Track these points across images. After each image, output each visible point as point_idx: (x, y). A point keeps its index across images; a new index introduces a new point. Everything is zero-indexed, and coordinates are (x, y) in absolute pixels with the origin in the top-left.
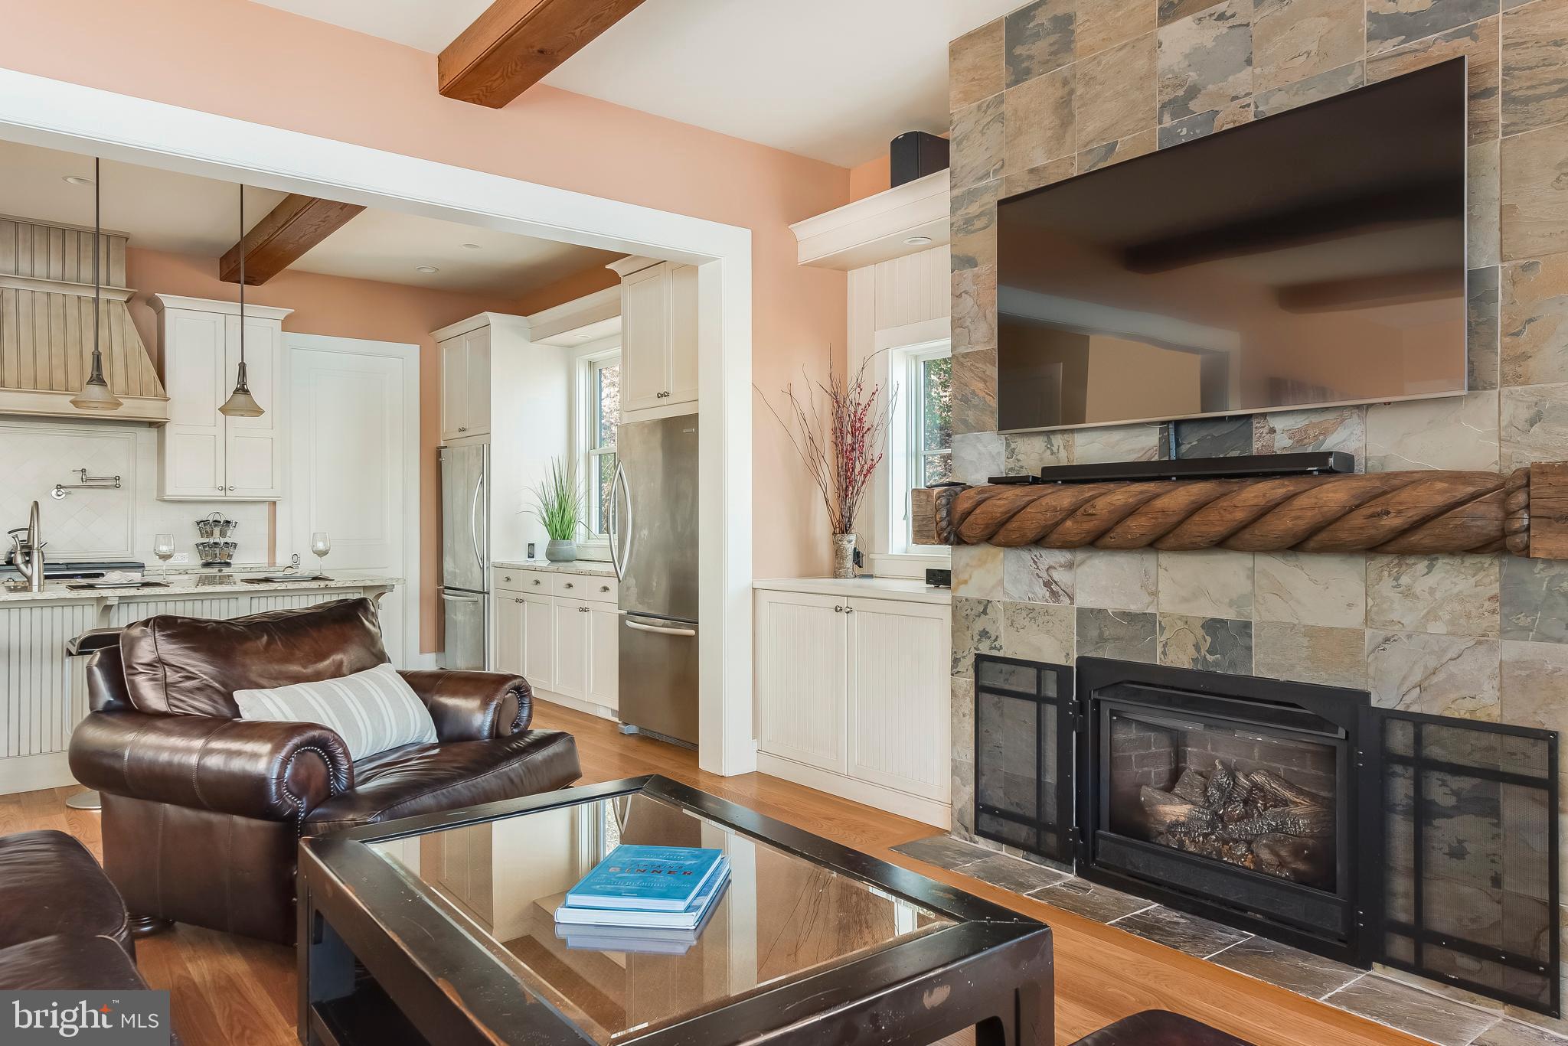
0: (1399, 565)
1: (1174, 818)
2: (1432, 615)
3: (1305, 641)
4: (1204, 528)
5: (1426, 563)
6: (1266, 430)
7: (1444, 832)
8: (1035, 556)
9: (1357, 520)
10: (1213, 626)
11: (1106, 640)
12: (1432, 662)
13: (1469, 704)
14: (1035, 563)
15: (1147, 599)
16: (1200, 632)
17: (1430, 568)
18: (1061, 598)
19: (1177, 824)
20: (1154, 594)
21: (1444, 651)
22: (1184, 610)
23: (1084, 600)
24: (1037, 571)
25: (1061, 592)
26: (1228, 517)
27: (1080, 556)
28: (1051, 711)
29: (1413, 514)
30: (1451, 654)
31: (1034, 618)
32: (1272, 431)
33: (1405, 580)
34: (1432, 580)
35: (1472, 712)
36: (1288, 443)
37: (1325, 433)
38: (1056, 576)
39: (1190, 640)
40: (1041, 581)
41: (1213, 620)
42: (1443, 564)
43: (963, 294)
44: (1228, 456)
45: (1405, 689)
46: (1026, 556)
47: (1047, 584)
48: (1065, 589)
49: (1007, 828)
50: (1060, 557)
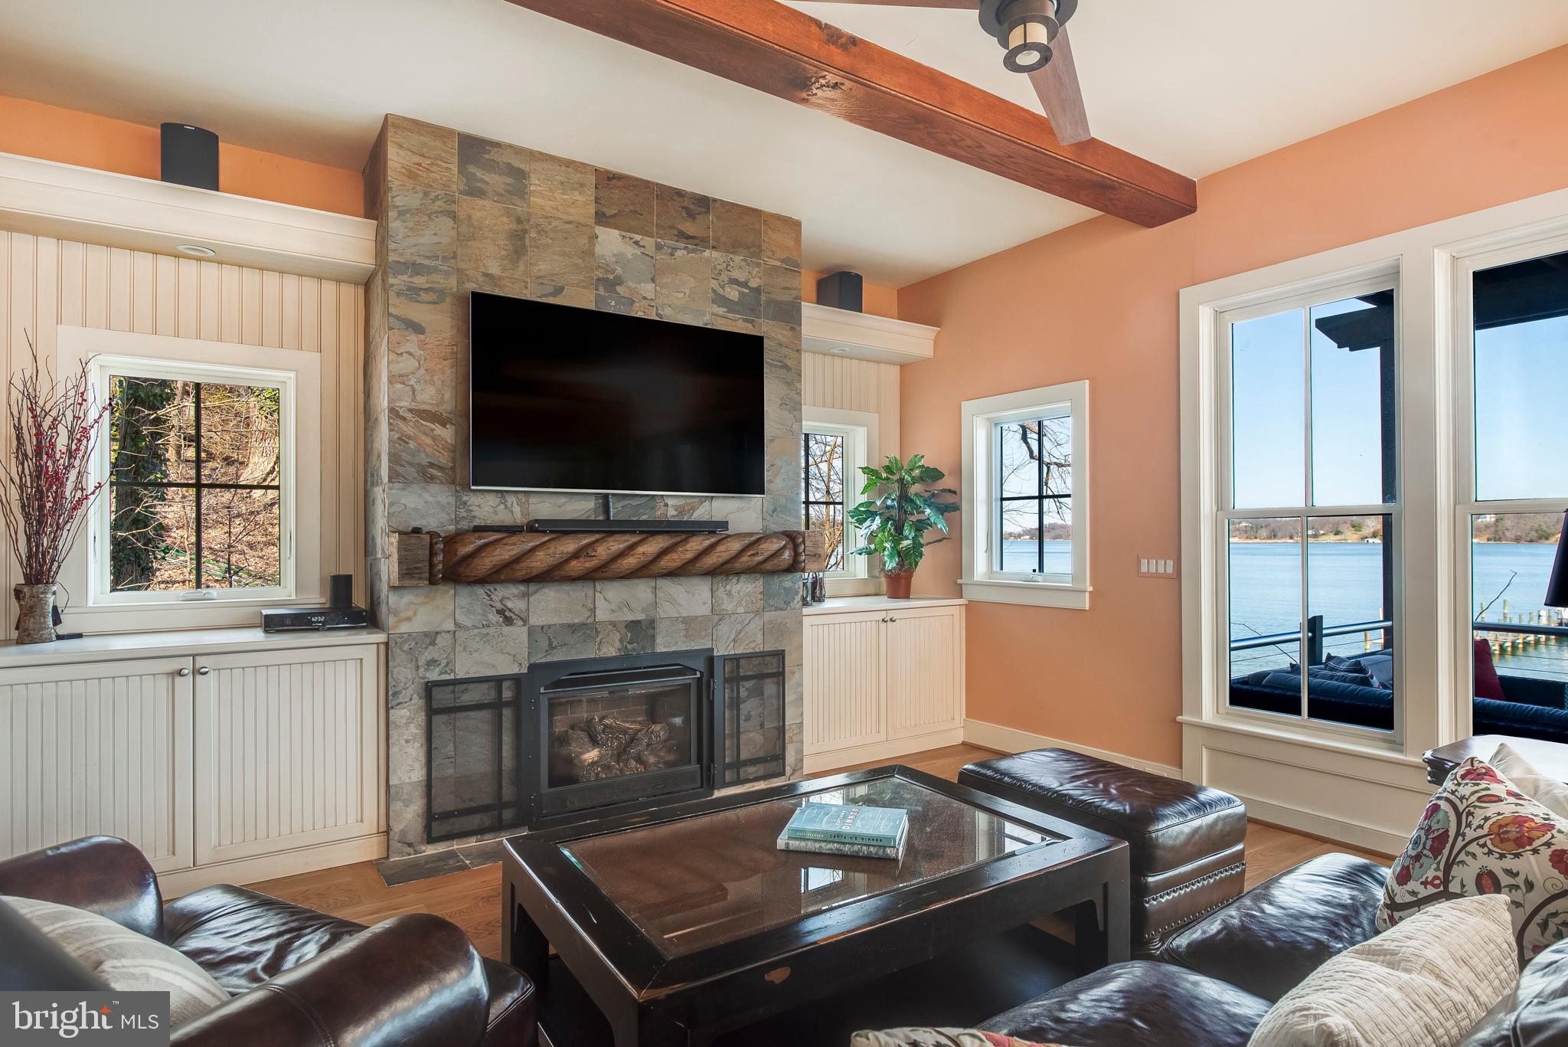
0: (726, 580)
1: (590, 761)
2: (739, 604)
3: (683, 626)
4: (669, 564)
5: (737, 578)
6: (662, 504)
7: (745, 708)
8: (490, 590)
9: (745, 559)
10: (633, 626)
11: (554, 648)
12: (739, 627)
13: (752, 645)
14: (489, 596)
15: (587, 614)
16: (623, 631)
17: (738, 581)
18: (515, 621)
19: (594, 763)
20: (593, 610)
21: (744, 621)
22: (613, 617)
23: (535, 620)
24: (492, 603)
25: (514, 617)
26: (683, 557)
27: (533, 587)
28: (507, 713)
29: (767, 554)
30: (746, 622)
31: (488, 641)
32: (666, 505)
33: (728, 587)
34: (739, 587)
35: (754, 648)
36: (674, 513)
37: (694, 509)
38: (509, 604)
39: (618, 636)
40: (494, 609)
41: (632, 622)
42: (743, 578)
43: (405, 354)
44: (641, 519)
45: (728, 643)
46: (480, 591)
47: (500, 612)
48: (520, 615)
49: (459, 824)
50: (512, 590)
